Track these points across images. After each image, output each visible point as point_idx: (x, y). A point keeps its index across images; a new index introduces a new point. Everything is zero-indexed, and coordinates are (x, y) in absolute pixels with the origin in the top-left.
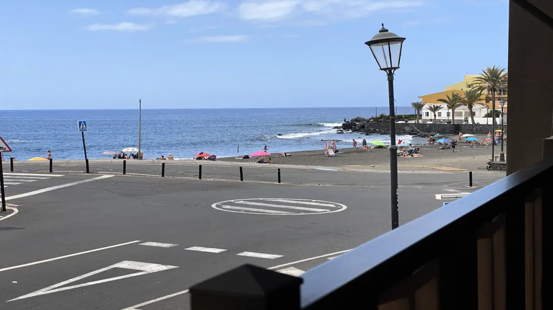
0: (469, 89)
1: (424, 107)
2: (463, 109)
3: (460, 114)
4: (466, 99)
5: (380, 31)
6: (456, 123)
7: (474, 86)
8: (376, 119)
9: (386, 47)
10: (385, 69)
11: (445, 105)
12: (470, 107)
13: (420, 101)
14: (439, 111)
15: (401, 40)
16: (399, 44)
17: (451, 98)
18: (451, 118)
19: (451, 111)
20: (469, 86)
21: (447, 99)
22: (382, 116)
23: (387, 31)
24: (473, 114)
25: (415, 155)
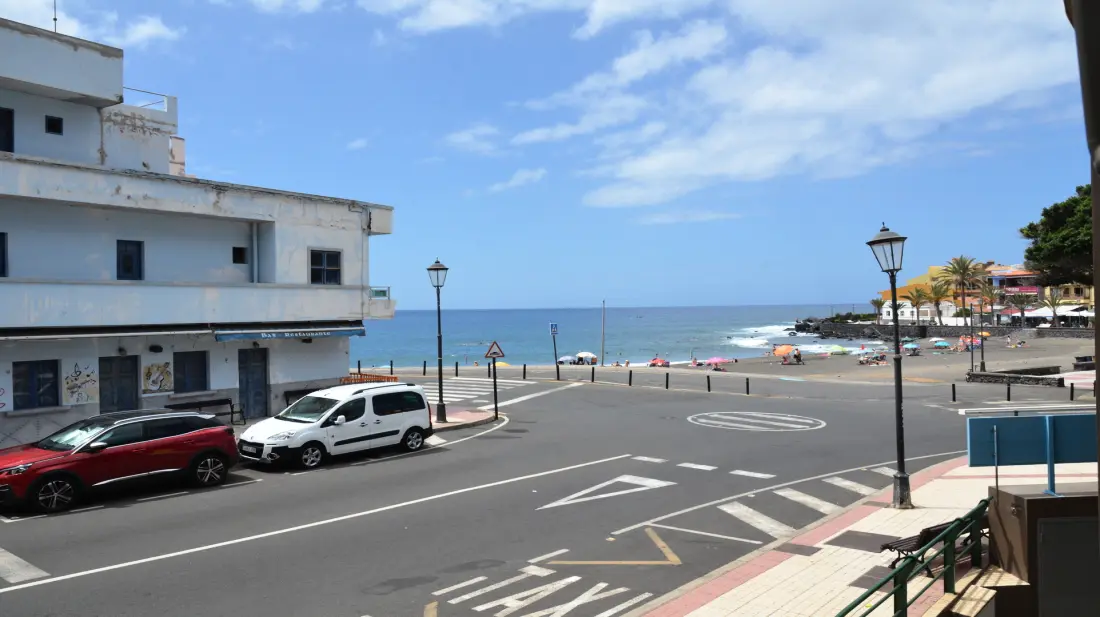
0: (934, 283)
1: (885, 305)
2: (928, 308)
3: (926, 314)
4: (932, 295)
5: (882, 231)
6: (921, 324)
7: (940, 279)
8: (832, 320)
9: (887, 247)
10: (887, 271)
11: (908, 303)
12: (937, 304)
13: (879, 297)
14: (902, 310)
15: (903, 239)
16: (900, 244)
17: (915, 294)
18: (915, 318)
19: (915, 310)
20: (934, 279)
21: (910, 295)
22: (838, 316)
23: (888, 230)
24: (940, 313)
25: (881, 364)
